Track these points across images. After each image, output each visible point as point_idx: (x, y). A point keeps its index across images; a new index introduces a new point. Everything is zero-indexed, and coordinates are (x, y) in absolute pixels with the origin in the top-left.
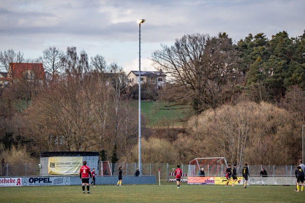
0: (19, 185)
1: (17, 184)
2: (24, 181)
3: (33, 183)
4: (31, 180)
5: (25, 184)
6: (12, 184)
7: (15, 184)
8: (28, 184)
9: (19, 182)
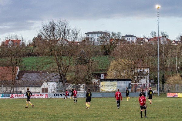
0: (46, 97)
1: (45, 97)
2: (50, 95)
3: (57, 96)
4: (56, 95)
5: (51, 97)
6: (42, 97)
7: (44, 97)
8: (53, 97)
9: (47, 96)
